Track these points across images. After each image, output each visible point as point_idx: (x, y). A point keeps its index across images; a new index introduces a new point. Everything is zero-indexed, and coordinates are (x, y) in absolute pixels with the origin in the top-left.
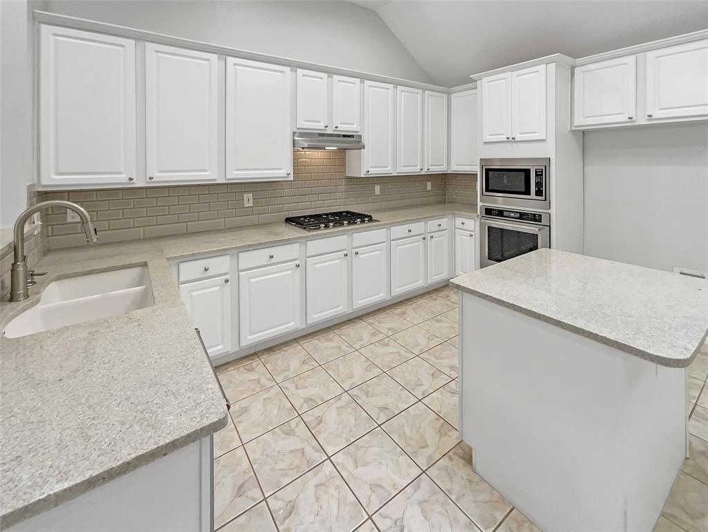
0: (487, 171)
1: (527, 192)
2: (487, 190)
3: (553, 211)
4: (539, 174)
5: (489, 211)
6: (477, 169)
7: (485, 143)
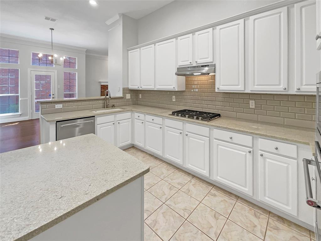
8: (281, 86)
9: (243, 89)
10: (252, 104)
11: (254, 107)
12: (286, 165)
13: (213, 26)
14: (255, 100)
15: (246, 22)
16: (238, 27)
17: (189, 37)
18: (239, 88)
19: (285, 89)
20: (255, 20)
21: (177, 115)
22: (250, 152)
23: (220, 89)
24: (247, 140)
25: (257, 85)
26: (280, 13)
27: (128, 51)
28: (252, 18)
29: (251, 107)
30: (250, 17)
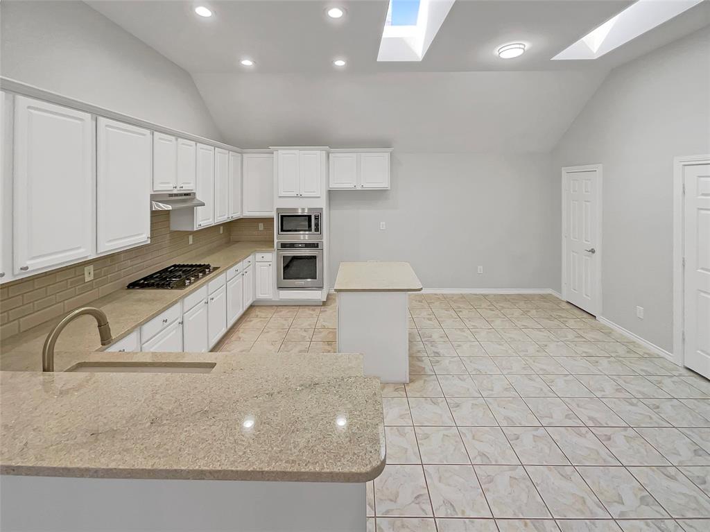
0: (282, 217)
1: (310, 230)
2: (282, 230)
3: (325, 240)
4: (317, 218)
5: (284, 246)
6: (274, 215)
7: (280, 197)
8: (226, 216)
18: (211, 222)
25: (218, 217)
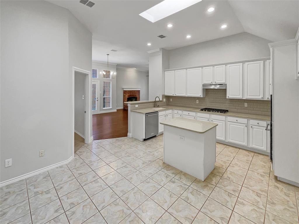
8: (260, 97)
9: (242, 97)
10: (246, 105)
11: (247, 106)
12: (262, 130)
13: (226, 64)
14: (247, 103)
15: (244, 65)
16: (240, 67)
17: (211, 68)
18: (240, 97)
19: (262, 98)
20: (248, 64)
21: (205, 111)
22: (246, 126)
23: (229, 97)
24: (245, 121)
25: (249, 96)
26: (260, 63)
27: (165, 71)
28: (247, 63)
29: (245, 106)
30: (246, 63)
